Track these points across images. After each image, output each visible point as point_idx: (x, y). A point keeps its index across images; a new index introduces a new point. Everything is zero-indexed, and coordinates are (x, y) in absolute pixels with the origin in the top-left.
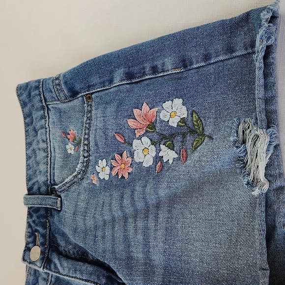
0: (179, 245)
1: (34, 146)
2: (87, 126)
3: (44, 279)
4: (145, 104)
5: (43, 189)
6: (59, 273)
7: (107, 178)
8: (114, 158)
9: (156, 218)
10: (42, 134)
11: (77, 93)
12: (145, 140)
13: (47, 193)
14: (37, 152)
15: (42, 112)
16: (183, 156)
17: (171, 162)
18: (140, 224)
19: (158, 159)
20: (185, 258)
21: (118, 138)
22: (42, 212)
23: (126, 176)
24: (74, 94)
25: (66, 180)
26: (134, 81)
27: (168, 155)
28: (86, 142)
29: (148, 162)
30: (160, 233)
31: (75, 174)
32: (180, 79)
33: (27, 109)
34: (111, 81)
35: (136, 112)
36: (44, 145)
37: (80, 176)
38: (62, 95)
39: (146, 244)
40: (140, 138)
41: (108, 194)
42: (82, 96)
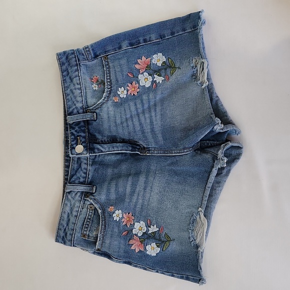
0: (168, 120)
1: (72, 87)
2: (108, 72)
3: (85, 164)
4: (143, 57)
5: (81, 111)
6: (102, 152)
7: (125, 96)
8: (128, 86)
9: (155, 110)
10: (77, 80)
11: (98, 56)
12: (146, 74)
13: (84, 113)
14: (74, 91)
15: (76, 67)
16: (167, 79)
17: (161, 82)
18: (147, 115)
19: (153, 82)
20: (173, 125)
21: (130, 75)
22: (82, 124)
23: (136, 94)
24: (96, 56)
25: (99, 102)
26: (134, 47)
27: (159, 79)
28: (109, 80)
29: (148, 84)
30: (158, 117)
31: (103, 98)
32: (159, 44)
33: (64, 67)
34: (120, 48)
35: (139, 61)
36: (79, 86)
37: (106, 99)
38: (90, 57)
39: (151, 122)
40: (142, 73)
41: (127, 104)
42: (101, 57)
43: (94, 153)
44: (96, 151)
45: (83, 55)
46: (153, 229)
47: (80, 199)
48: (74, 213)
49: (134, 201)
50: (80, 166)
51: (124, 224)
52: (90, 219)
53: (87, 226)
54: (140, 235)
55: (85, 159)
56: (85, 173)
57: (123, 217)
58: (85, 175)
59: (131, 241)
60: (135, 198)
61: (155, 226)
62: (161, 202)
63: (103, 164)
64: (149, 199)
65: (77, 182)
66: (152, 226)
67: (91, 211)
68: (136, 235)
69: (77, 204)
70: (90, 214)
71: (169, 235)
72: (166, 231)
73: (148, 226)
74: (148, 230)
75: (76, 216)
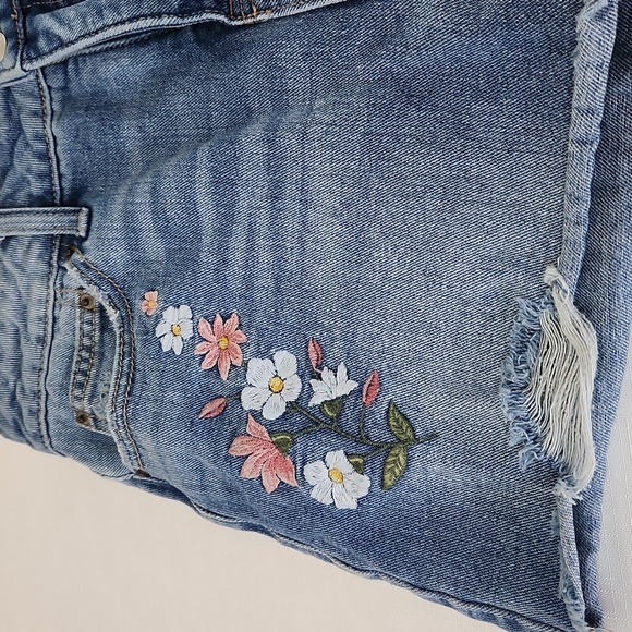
44: (42, 43)
46: (333, 386)
47: (43, 267)
48: (35, 330)
49: (237, 257)
50: (18, 129)
51: (207, 365)
52: (89, 349)
53: (80, 378)
54: (272, 414)
55: (31, 95)
57: (197, 337)
58: (43, 167)
59: (237, 442)
60: (238, 243)
61: (342, 369)
62: (357, 250)
63: (102, 106)
64: (302, 242)
65: (21, 197)
66: (326, 373)
67: (88, 316)
68: (257, 415)
69: (38, 290)
70: (87, 328)
71: (408, 412)
72: (394, 393)
73: (309, 373)
74: (307, 392)
75: (41, 340)
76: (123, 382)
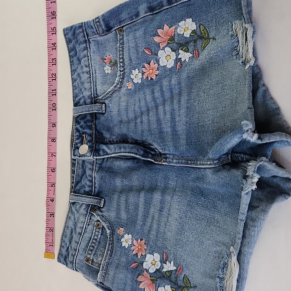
0: (197, 115)
1: (79, 71)
2: (121, 49)
4: (165, 25)
5: (88, 101)
6: (107, 154)
7: (140, 81)
8: (144, 67)
9: (179, 101)
10: (85, 61)
11: (112, 28)
12: (168, 49)
13: (92, 103)
14: (82, 75)
15: (85, 45)
16: (196, 55)
17: (187, 60)
18: (168, 108)
19: (178, 60)
20: (202, 123)
21: (147, 52)
22: (89, 118)
23: (154, 78)
24: (109, 29)
25: (109, 90)
26: (155, 12)
27: (185, 56)
28: (121, 60)
29: (170, 64)
30: (182, 111)
31: (114, 85)
32: (189, 5)
33: (71, 45)
34: (137, 15)
35: (159, 31)
36: (87, 69)
37: (118, 86)
38: (100, 29)
39: (173, 119)
40: (163, 49)
41: (142, 92)
42: (115, 30)
43: (99, 155)
44: (101, 152)
45: (92, 28)
46: (169, 267)
47: (85, 213)
48: (78, 230)
49: (148, 224)
50: (84, 172)
51: (134, 253)
52: (96, 240)
53: (91, 248)
54: (151, 271)
55: (90, 163)
56: (91, 181)
57: (132, 244)
58: (90, 184)
59: (140, 277)
60: (149, 220)
61: (172, 262)
62: (181, 230)
64: (166, 224)
65: (82, 191)
66: (167, 262)
67: (98, 230)
68: (147, 271)
69: (82, 219)
70: (97, 233)
71: (190, 279)
72: (186, 272)
73: (163, 261)
74: (162, 267)
75: (80, 234)
76: (109, 252)
